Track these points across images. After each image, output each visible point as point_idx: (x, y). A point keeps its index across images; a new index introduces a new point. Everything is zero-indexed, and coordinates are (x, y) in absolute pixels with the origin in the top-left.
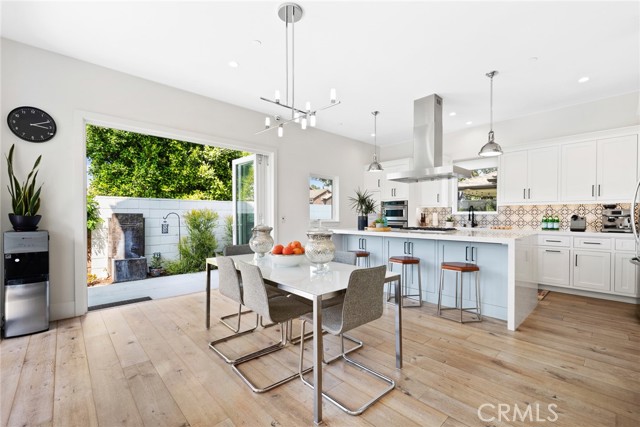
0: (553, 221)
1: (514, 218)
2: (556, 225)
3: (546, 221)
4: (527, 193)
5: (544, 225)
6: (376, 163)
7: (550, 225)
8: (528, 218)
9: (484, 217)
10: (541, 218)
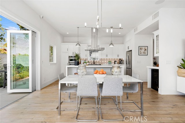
0: (110, 62)
1: (103, 61)
2: (111, 63)
3: (109, 62)
4: (107, 56)
5: (109, 63)
6: (78, 43)
7: (110, 63)
8: (105, 61)
9: (96, 61)
10: (108, 61)
